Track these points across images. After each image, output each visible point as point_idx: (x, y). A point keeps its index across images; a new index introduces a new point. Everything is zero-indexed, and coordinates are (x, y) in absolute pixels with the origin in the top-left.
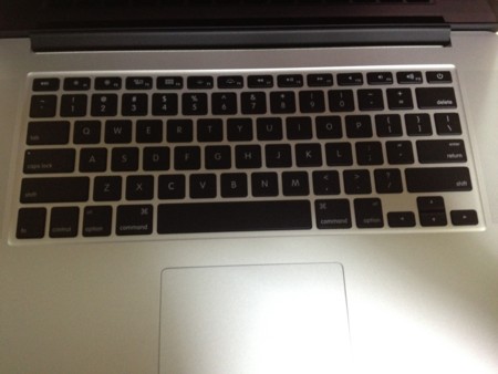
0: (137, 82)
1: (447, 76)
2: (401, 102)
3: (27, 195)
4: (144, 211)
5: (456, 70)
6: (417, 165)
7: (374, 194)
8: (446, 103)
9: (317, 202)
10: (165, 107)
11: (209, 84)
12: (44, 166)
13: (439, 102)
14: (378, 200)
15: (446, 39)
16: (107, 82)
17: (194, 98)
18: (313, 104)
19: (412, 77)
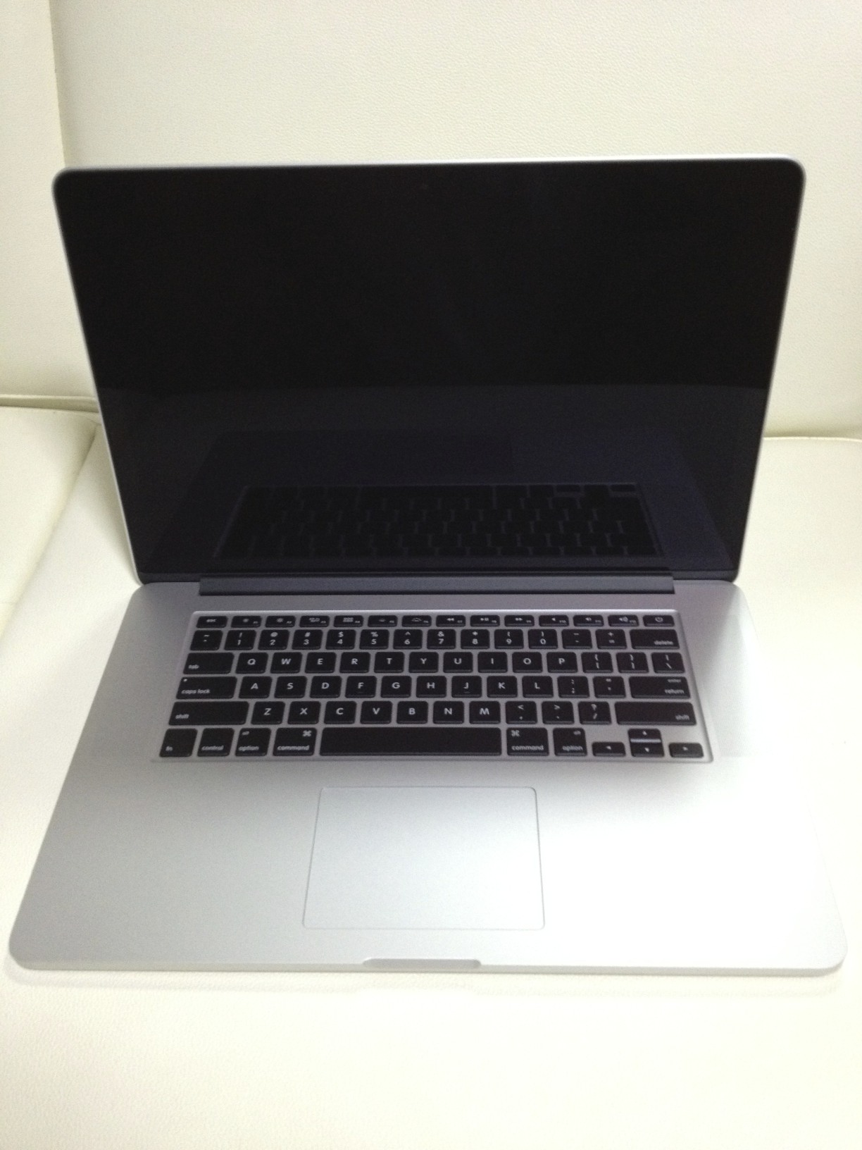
0: (312, 620)
1: (668, 619)
2: (612, 641)
3: (178, 717)
4: (307, 734)
5: (679, 615)
6: (629, 698)
7: (577, 724)
8: (665, 643)
9: (509, 731)
10: (340, 642)
11: (392, 622)
12: (200, 692)
13: (657, 643)
14: (582, 731)
15: (668, 588)
16: (280, 620)
17: (375, 634)
18: (509, 641)
19: (626, 619)
